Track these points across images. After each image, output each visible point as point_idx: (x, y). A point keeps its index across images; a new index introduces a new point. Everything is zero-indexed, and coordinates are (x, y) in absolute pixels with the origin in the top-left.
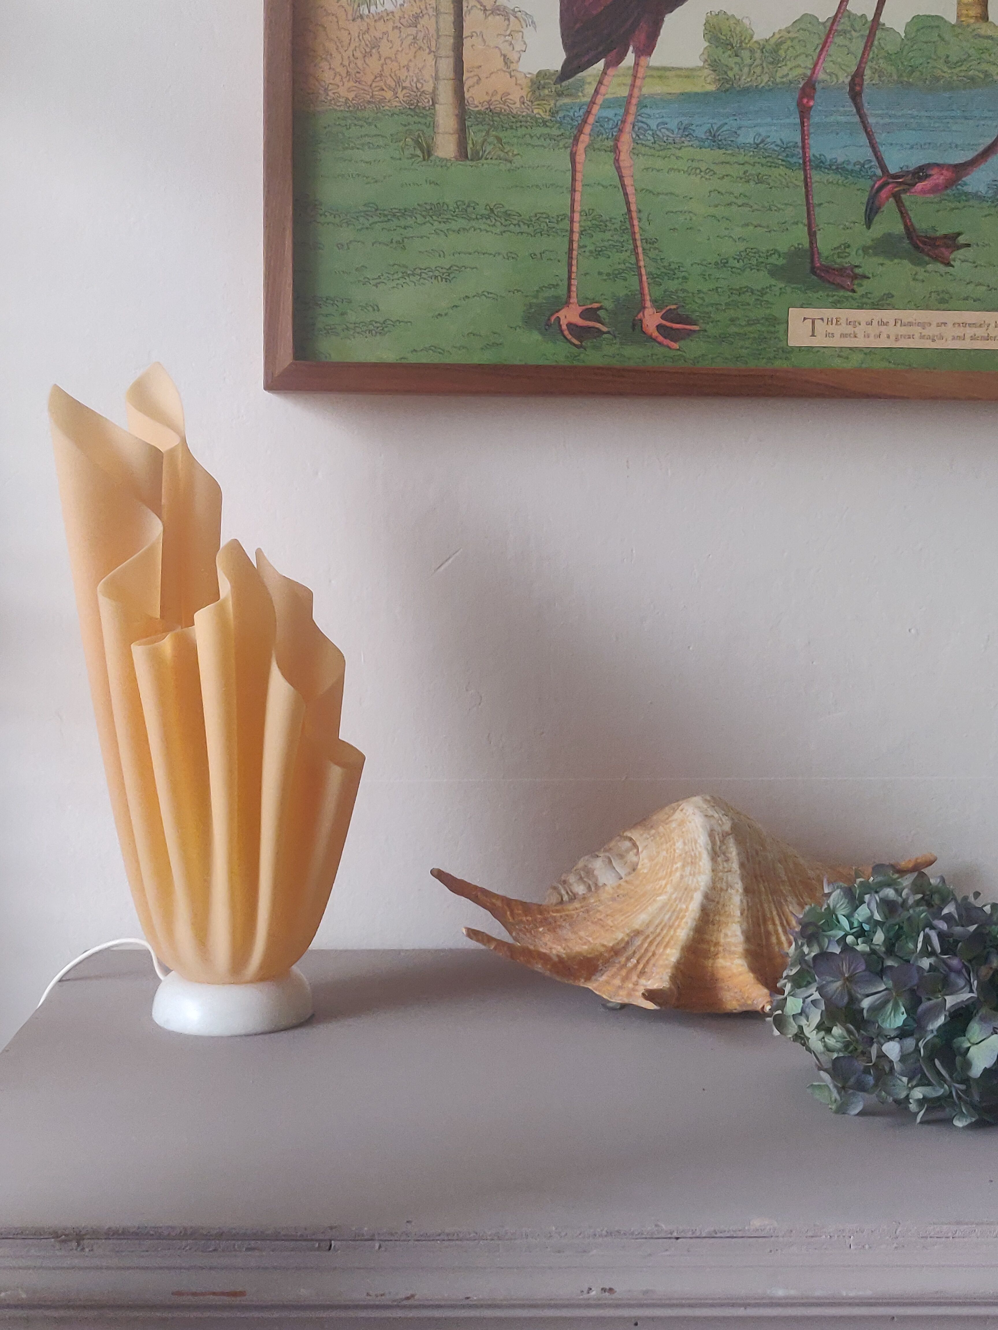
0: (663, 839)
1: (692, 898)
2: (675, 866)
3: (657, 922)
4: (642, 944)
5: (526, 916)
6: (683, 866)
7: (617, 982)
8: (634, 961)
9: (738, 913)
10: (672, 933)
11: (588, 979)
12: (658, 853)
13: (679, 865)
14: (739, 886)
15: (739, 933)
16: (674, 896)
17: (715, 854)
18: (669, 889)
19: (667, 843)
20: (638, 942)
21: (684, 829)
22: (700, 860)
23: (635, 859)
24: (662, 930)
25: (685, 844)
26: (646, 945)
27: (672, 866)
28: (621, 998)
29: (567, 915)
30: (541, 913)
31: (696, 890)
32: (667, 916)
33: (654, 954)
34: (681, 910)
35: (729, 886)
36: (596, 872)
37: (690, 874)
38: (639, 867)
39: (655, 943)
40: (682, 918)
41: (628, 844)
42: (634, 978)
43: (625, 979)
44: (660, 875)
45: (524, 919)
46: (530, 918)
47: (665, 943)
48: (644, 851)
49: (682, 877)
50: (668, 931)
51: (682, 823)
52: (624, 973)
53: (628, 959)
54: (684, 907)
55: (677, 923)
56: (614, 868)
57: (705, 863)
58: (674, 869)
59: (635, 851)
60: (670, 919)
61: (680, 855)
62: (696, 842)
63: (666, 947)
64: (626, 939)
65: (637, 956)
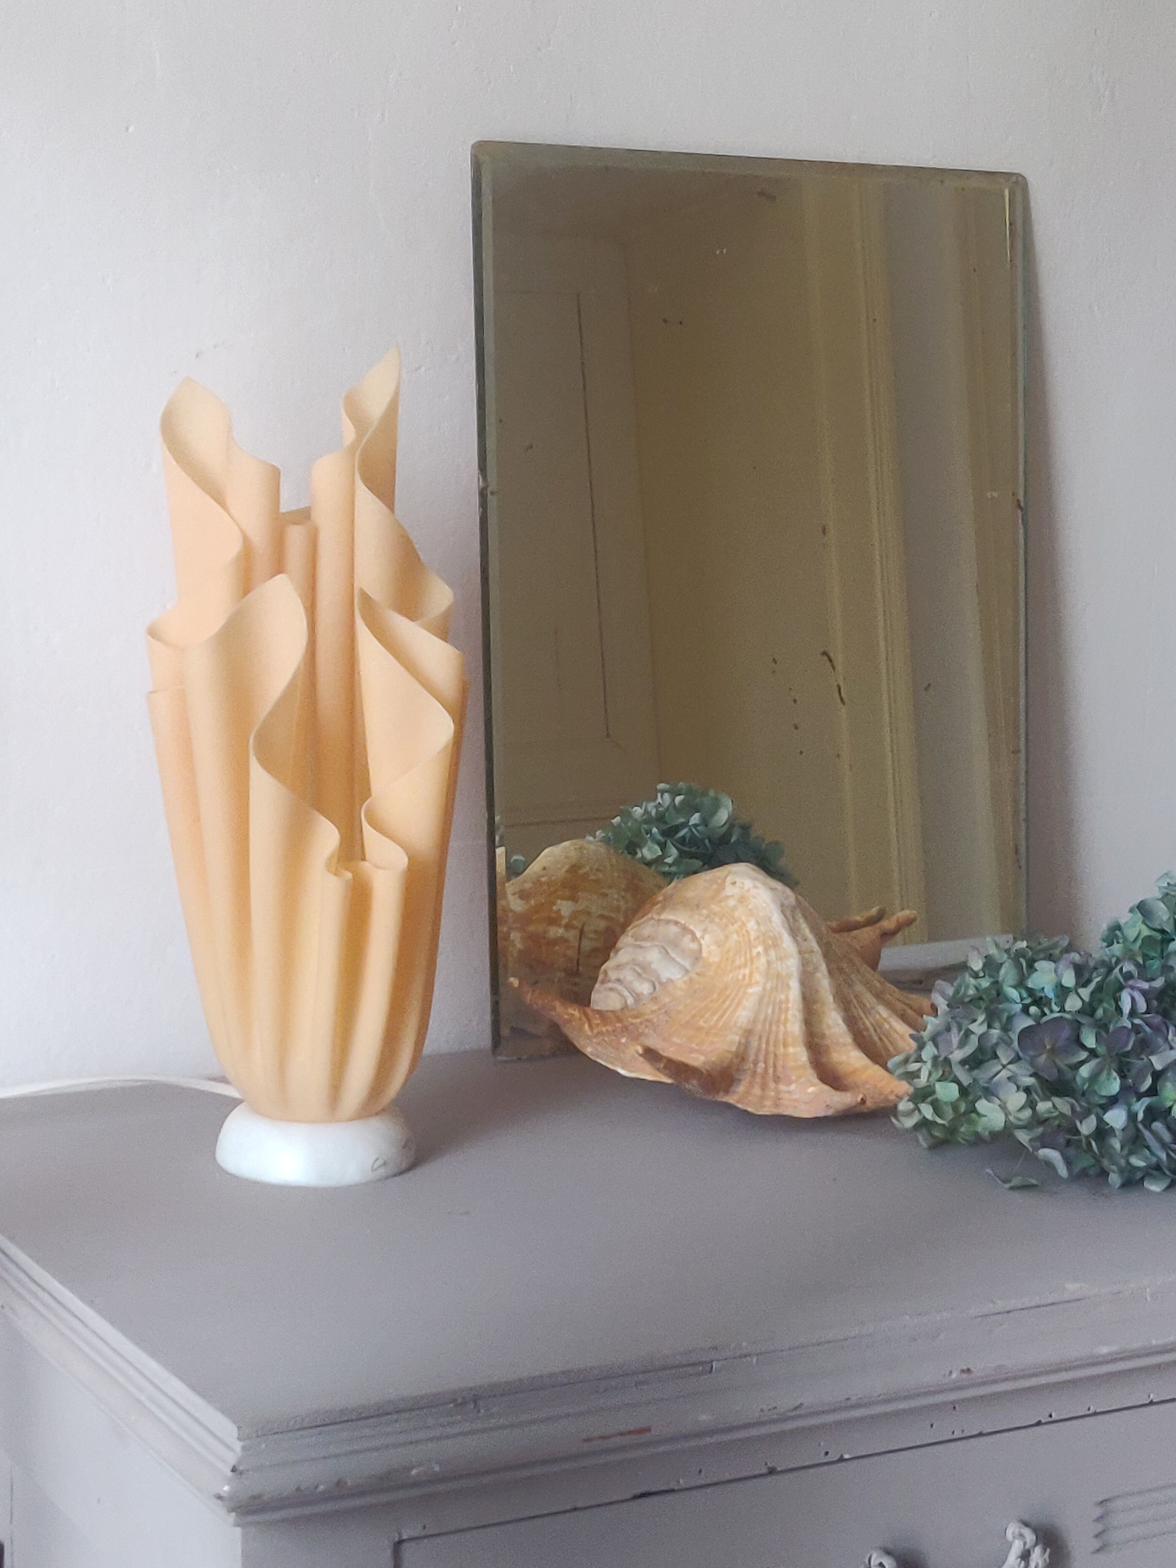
0: (724, 920)
1: (789, 987)
2: (755, 951)
3: (762, 1017)
4: (759, 1045)
5: (605, 1025)
6: (766, 950)
7: (757, 1091)
8: (761, 1065)
9: (831, 999)
10: (782, 1028)
11: (727, 1091)
12: (727, 937)
13: (760, 949)
14: (823, 967)
15: (840, 1021)
16: (769, 985)
17: (794, 932)
18: (757, 977)
19: (733, 924)
20: (755, 1044)
21: (750, 907)
22: (782, 942)
23: (694, 946)
24: (770, 1026)
25: (758, 923)
26: (764, 1046)
27: (751, 950)
28: (767, 1109)
29: (647, 1020)
30: (619, 1020)
31: (789, 976)
32: (770, 1011)
33: (776, 1056)
34: (781, 1002)
35: (816, 969)
36: (654, 966)
37: (777, 959)
38: (704, 954)
39: (771, 1043)
40: (787, 1009)
41: (674, 929)
42: (772, 1085)
43: (764, 1086)
44: (737, 963)
45: (604, 1029)
46: (610, 1028)
47: (781, 1042)
48: (707, 937)
49: (769, 963)
50: (778, 1026)
51: (742, 900)
52: (758, 1080)
53: (756, 1064)
54: (783, 997)
55: (783, 1018)
56: (673, 959)
57: (787, 943)
58: (754, 954)
59: (689, 936)
60: (773, 1012)
61: (758, 938)
62: (770, 921)
63: (785, 1045)
64: (743, 1041)
65: (761, 1058)
